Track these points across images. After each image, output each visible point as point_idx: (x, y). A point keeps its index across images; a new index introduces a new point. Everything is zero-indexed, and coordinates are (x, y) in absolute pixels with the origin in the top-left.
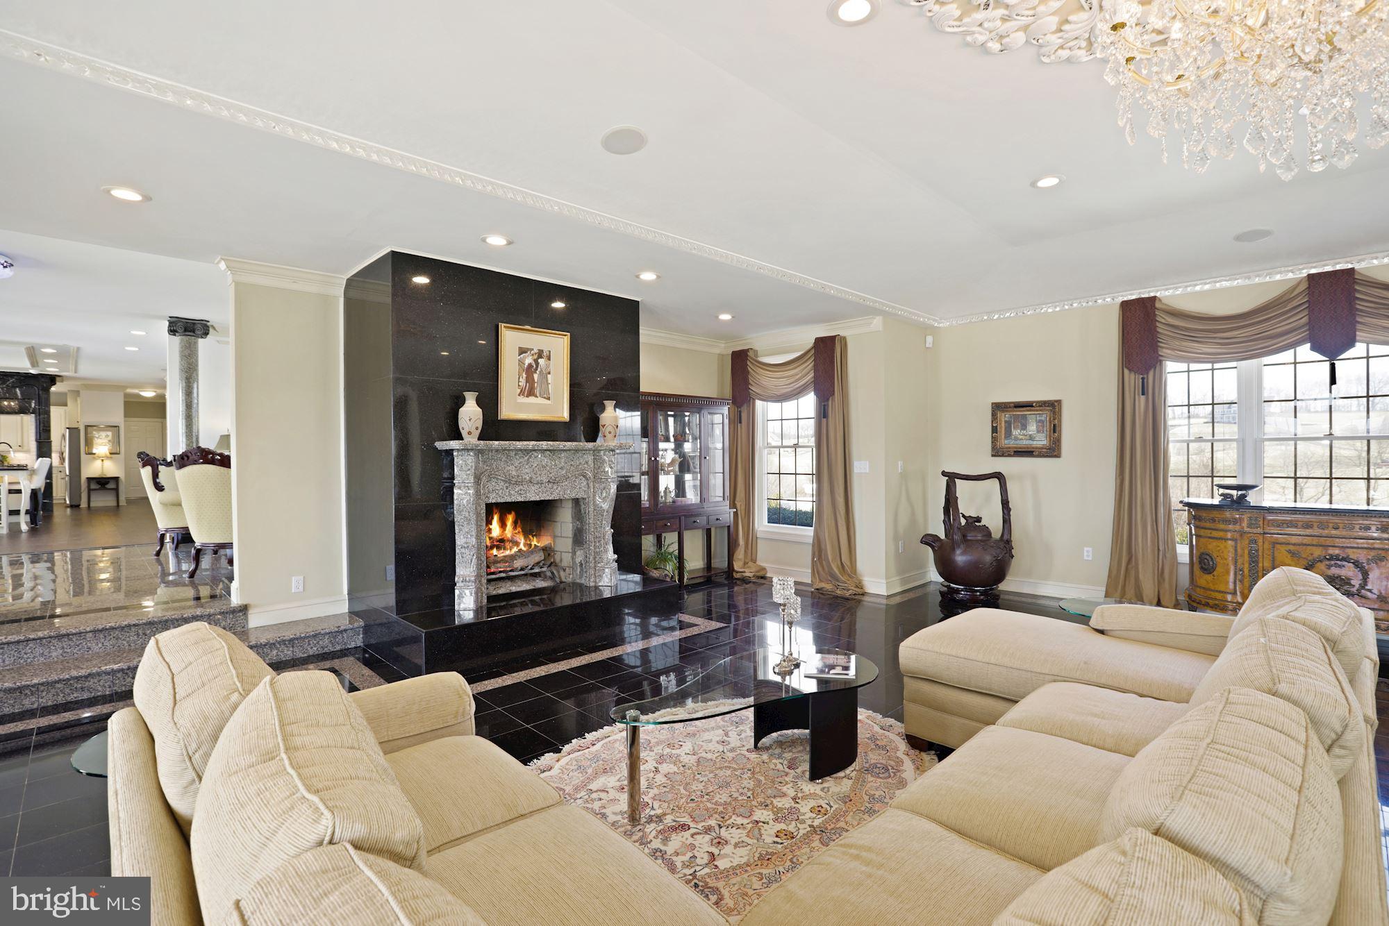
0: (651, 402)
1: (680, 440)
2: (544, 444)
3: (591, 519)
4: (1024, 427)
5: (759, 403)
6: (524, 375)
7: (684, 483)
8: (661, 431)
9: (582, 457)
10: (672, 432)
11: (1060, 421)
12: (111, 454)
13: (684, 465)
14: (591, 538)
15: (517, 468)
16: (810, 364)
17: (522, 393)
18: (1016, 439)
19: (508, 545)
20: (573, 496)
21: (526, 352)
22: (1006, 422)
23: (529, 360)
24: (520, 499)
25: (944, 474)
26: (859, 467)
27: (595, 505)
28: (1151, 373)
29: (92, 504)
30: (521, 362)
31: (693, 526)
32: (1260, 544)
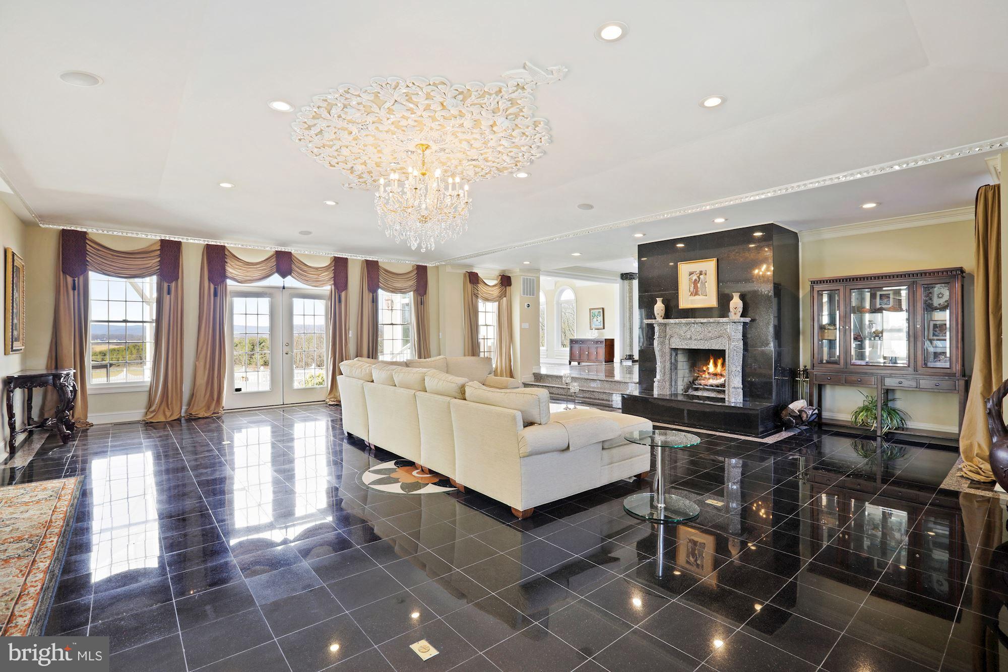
9: (722, 326)
15: (684, 332)
17: (691, 294)
21: (693, 274)
23: (695, 277)
24: (687, 347)
30: (690, 279)
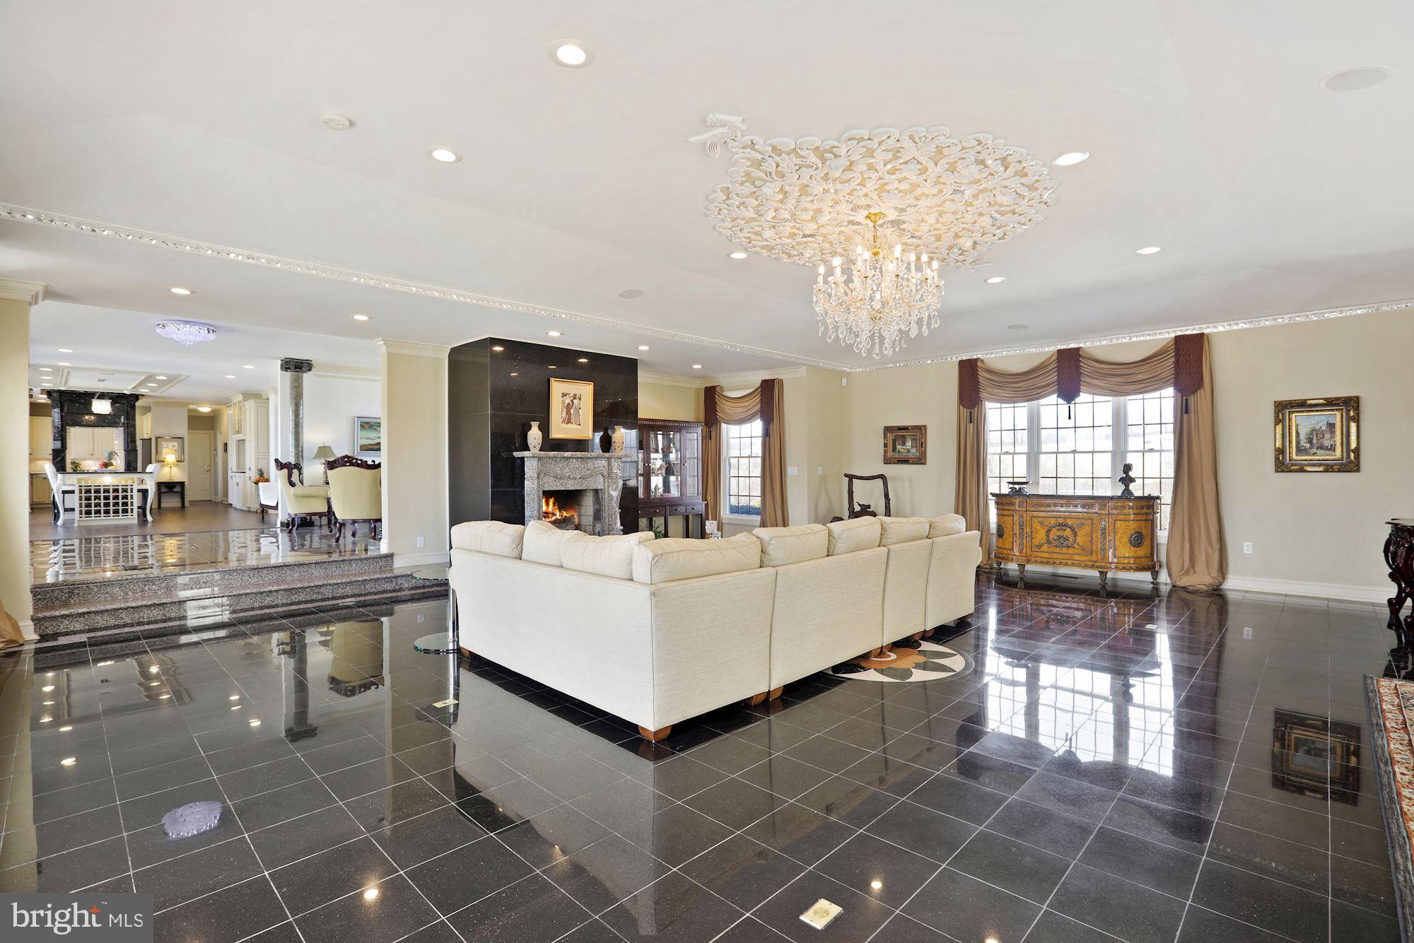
0: (645, 426)
1: (666, 452)
2: (579, 454)
3: (606, 503)
4: (904, 444)
5: (724, 426)
6: (565, 411)
7: (669, 483)
8: (652, 446)
10: (660, 446)
11: (926, 440)
12: (178, 461)
13: (669, 470)
14: (606, 515)
15: (561, 469)
16: (757, 399)
17: (563, 421)
19: (550, 515)
20: (595, 487)
21: (566, 396)
23: (568, 401)
24: (563, 489)
25: (846, 475)
26: (791, 471)
27: (609, 494)
28: (976, 408)
29: (163, 505)
30: (563, 402)
31: (674, 513)
32: (1025, 517)
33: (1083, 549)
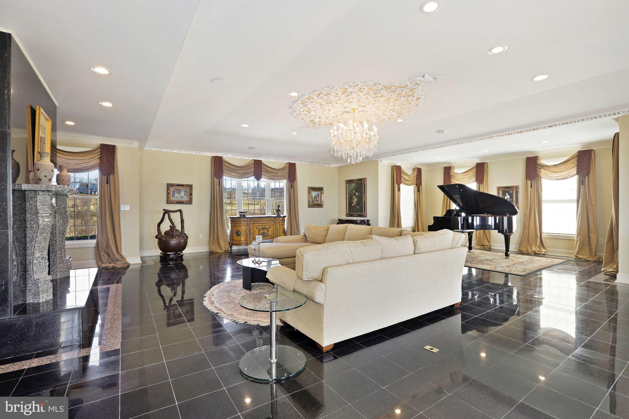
4: (179, 193)
11: (192, 192)
16: (97, 156)
18: (176, 197)
22: (172, 191)
25: (164, 210)
28: (221, 179)
32: (251, 226)
33: (271, 236)
